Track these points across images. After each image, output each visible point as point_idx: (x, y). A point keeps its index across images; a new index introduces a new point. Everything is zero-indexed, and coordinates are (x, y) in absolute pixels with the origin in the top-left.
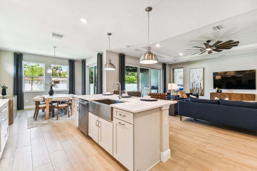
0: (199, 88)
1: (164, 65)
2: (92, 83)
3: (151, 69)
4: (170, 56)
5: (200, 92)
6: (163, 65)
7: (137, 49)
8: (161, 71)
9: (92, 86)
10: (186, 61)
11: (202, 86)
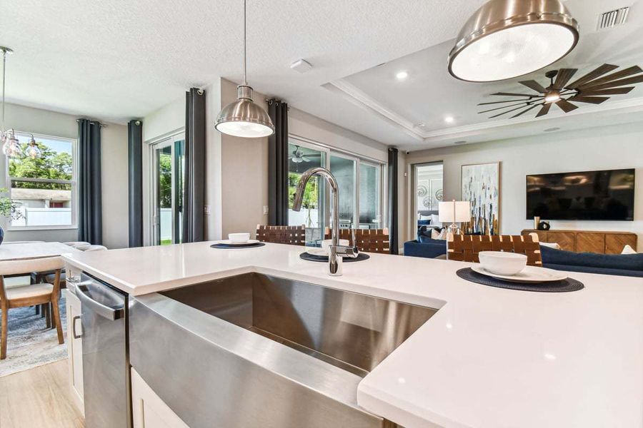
0: (487, 218)
1: (393, 153)
2: (168, 205)
3: (358, 160)
4: (415, 126)
5: (490, 230)
6: (389, 150)
7: (329, 83)
8: (386, 169)
9: (167, 215)
10: (452, 143)
11: (495, 212)
